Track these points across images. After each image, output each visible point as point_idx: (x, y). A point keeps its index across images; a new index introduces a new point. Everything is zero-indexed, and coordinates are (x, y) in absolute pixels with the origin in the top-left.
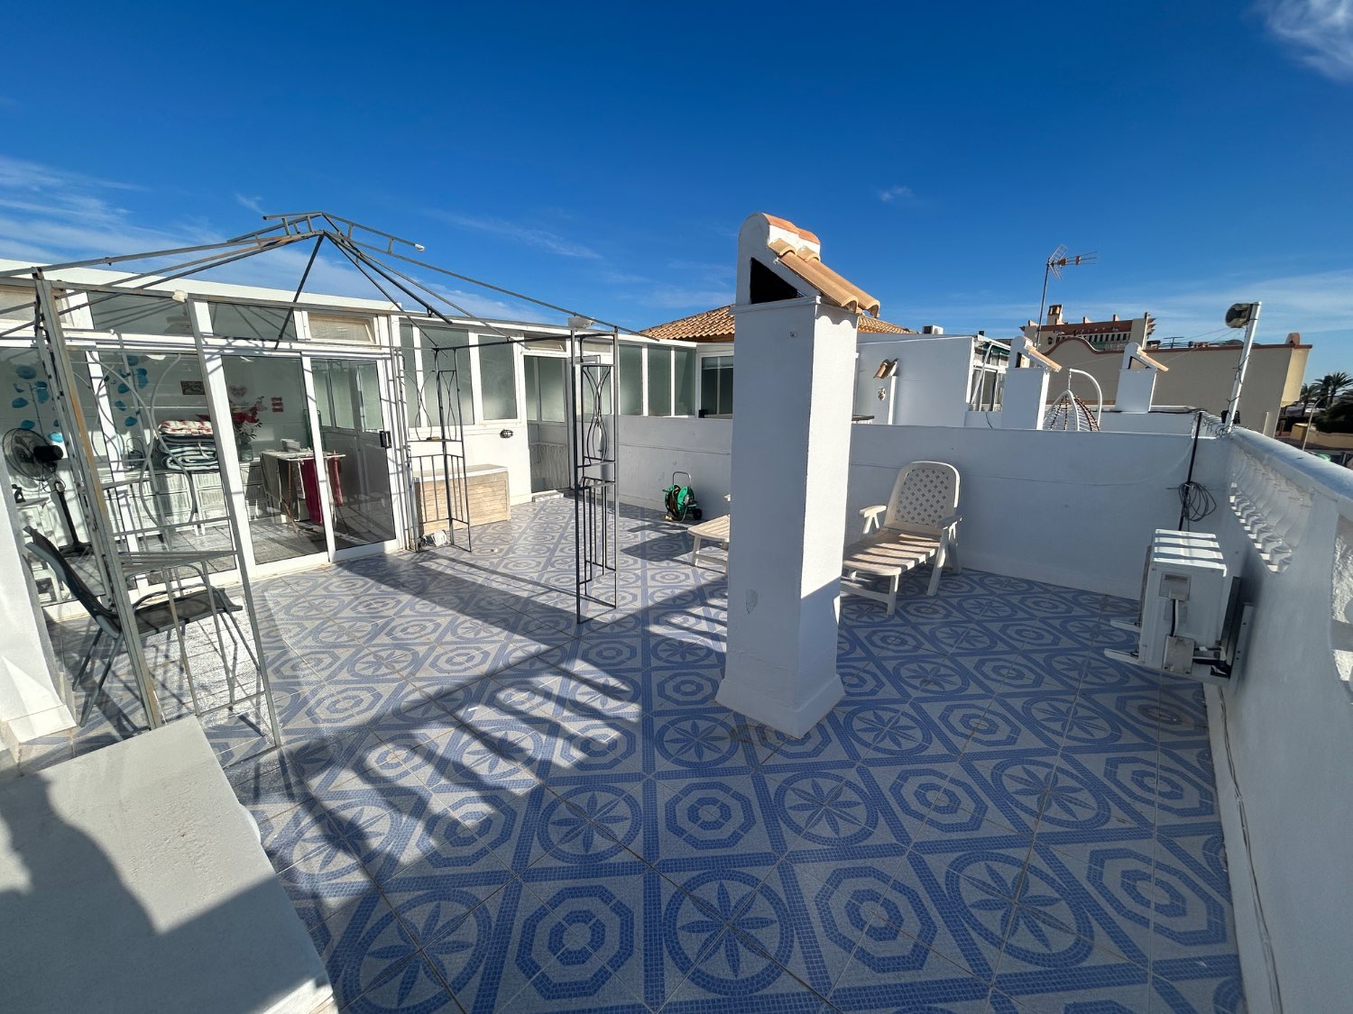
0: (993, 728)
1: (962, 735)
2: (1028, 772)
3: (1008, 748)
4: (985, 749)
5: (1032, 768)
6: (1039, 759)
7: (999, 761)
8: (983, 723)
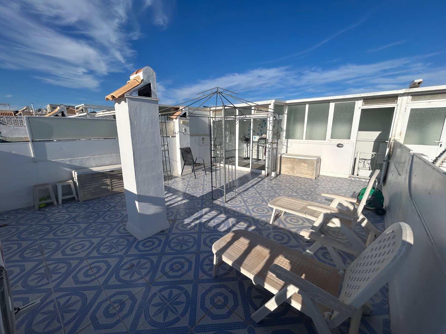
0: (86, 275)
1: (93, 263)
2: (59, 273)
3: (73, 274)
4: (81, 266)
5: (59, 275)
6: (59, 280)
7: (72, 268)
8: (92, 273)
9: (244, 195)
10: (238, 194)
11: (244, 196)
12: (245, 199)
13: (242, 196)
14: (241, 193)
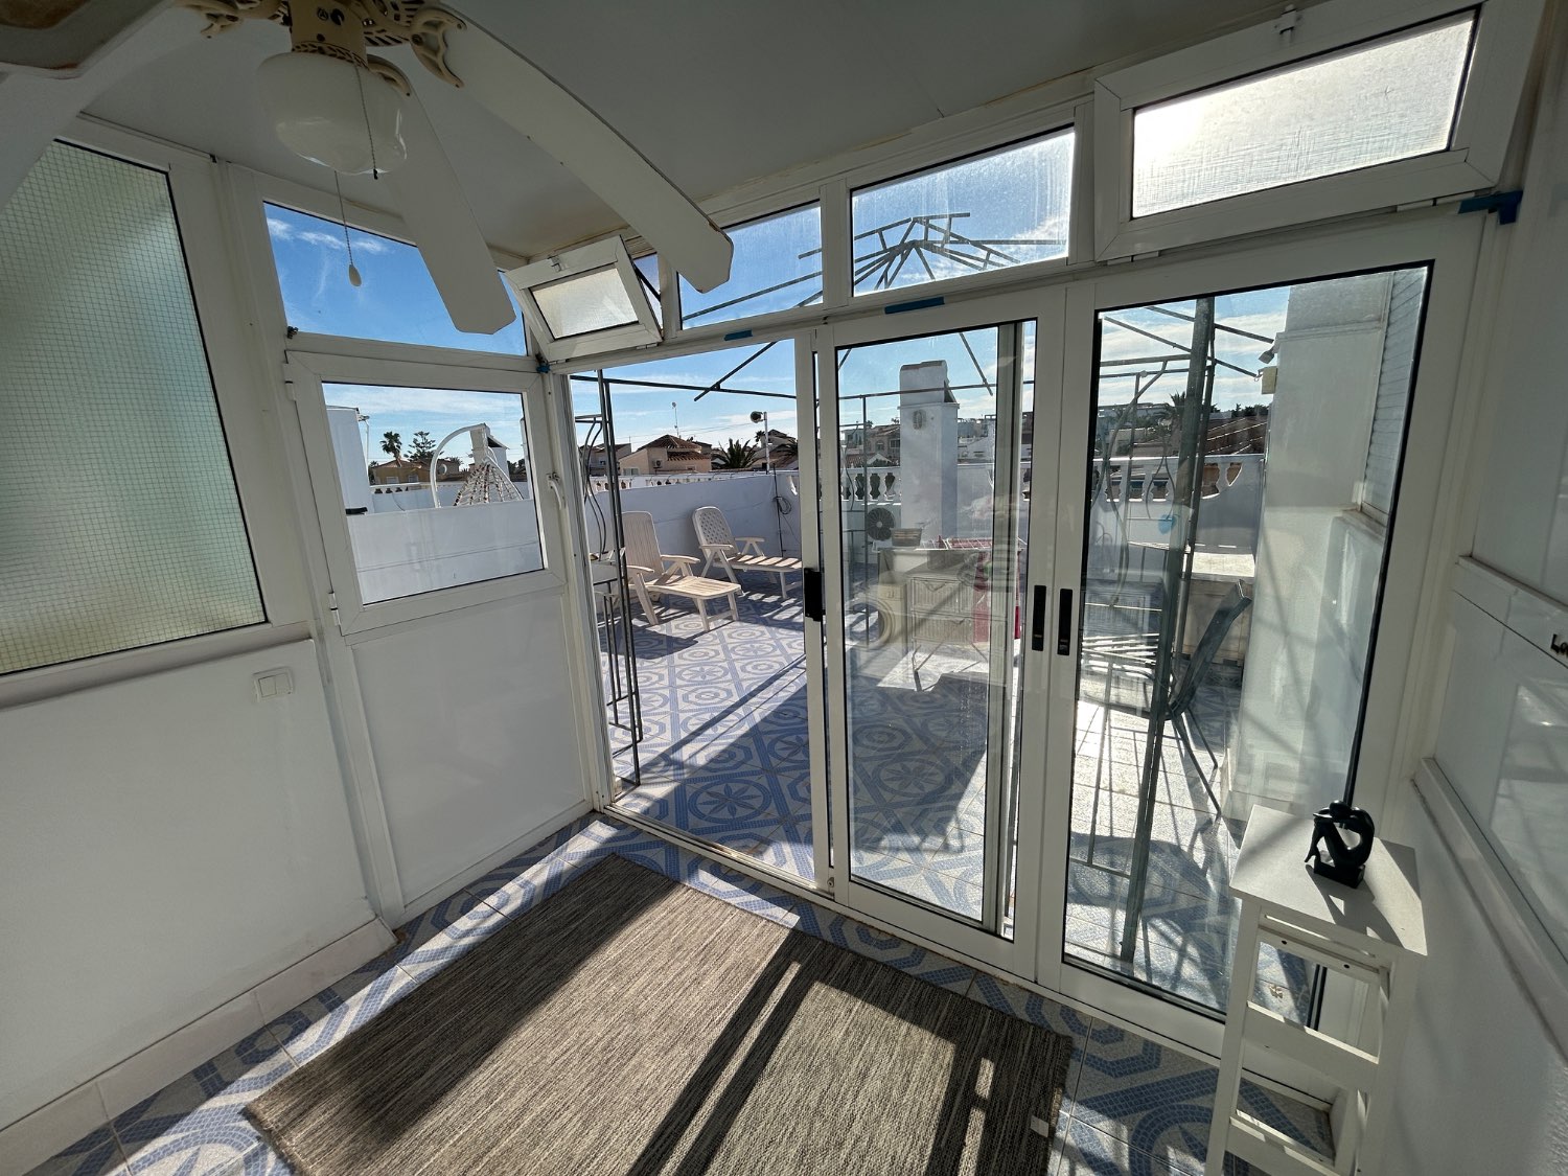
9: (781, 664)
10: (800, 662)
11: (782, 659)
12: (778, 652)
13: (788, 657)
14: (792, 668)
